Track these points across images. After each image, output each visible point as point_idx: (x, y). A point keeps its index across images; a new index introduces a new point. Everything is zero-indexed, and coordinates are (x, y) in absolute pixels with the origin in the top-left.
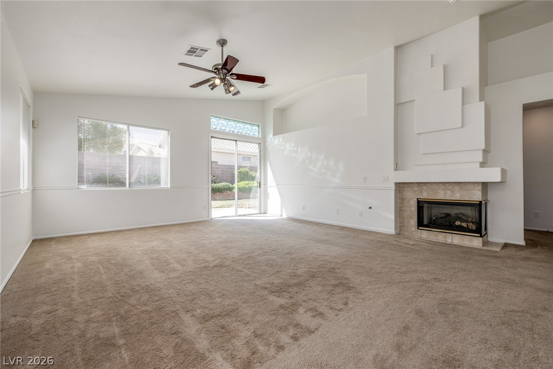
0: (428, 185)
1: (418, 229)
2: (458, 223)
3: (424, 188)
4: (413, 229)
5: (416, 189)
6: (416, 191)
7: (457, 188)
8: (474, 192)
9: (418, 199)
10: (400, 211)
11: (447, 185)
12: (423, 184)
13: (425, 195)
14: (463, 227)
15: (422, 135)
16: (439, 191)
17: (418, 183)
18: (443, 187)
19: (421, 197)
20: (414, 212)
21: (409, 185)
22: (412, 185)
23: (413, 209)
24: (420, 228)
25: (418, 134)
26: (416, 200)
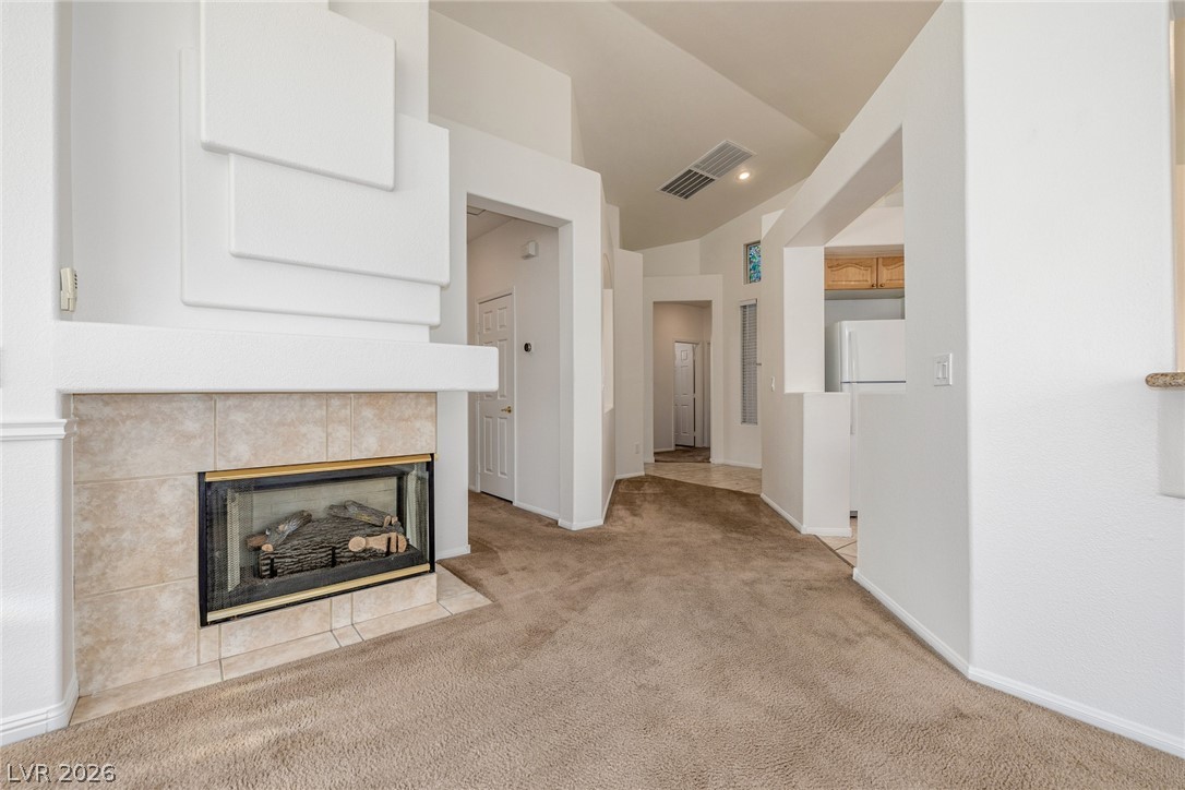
0: (257, 404)
1: (204, 623)
2: (357, 544)
3: (239, 417)
4: (174, 638)
5: (191, 426)
6: (189, 437)
7: (368, 413)
8: (418, 424)
9: (201, 475)
10: (88, 558)
11: (335, 402)
12: (231, 402)
13: (241, 454)
14: (374, 554)
15: (233, 158)
16: (303, 429)
17: (208, 396)
18: (320, 413)
19: (221, 466)
20: (179, 548)
21: (154, 406)
22: (166, 408)
23: (174, 532)
24: (211, 617)
25: (211, 148)
26: (193, 482)
